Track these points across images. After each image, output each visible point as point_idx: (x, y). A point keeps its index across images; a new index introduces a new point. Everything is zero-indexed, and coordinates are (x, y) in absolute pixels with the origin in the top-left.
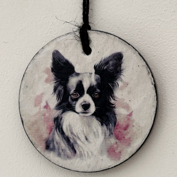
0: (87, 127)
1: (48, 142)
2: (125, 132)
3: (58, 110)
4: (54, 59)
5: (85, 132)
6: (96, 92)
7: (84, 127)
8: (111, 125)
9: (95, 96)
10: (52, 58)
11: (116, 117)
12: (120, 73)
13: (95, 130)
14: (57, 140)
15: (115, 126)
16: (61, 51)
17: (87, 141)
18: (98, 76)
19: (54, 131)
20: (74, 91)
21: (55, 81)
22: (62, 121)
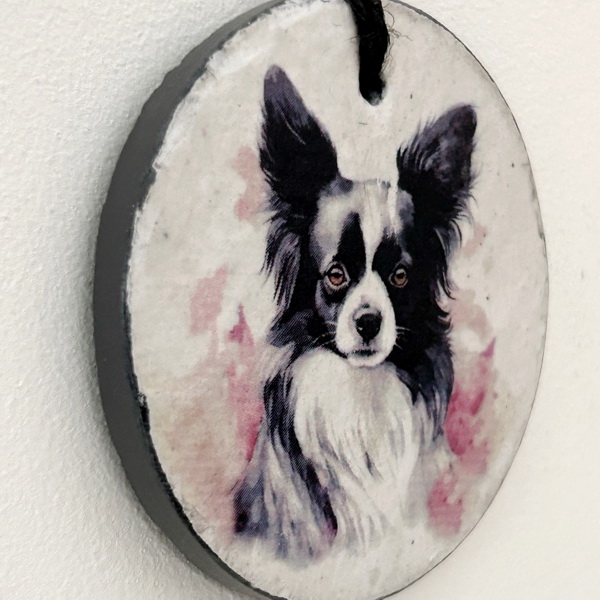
3: (279, 346)
19: (265, 443)
20: (335, 258)
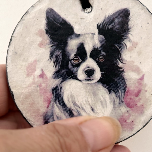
0: (92, 96)
1: (47, 118)
2: (137, 99)
3: (57, 79)
4: (48, 18)
5: (90, 101)
6: (101, 55)
7: (90, 96)
8: (120, 91)
9: (100, 59)
10: (46, 18)
11: (125, 83)
12: (128, 32)
13: (102, 99)
14: (57, 114)
15: (125, 93)
16: (56, 10)
17: (93, 112)
18: (102, 37)
19: (53, 103)
20: (75, 55)
21: (52, 45)
22: (62, 91)
